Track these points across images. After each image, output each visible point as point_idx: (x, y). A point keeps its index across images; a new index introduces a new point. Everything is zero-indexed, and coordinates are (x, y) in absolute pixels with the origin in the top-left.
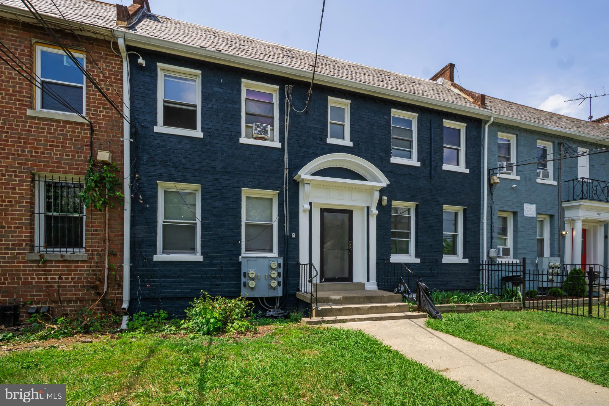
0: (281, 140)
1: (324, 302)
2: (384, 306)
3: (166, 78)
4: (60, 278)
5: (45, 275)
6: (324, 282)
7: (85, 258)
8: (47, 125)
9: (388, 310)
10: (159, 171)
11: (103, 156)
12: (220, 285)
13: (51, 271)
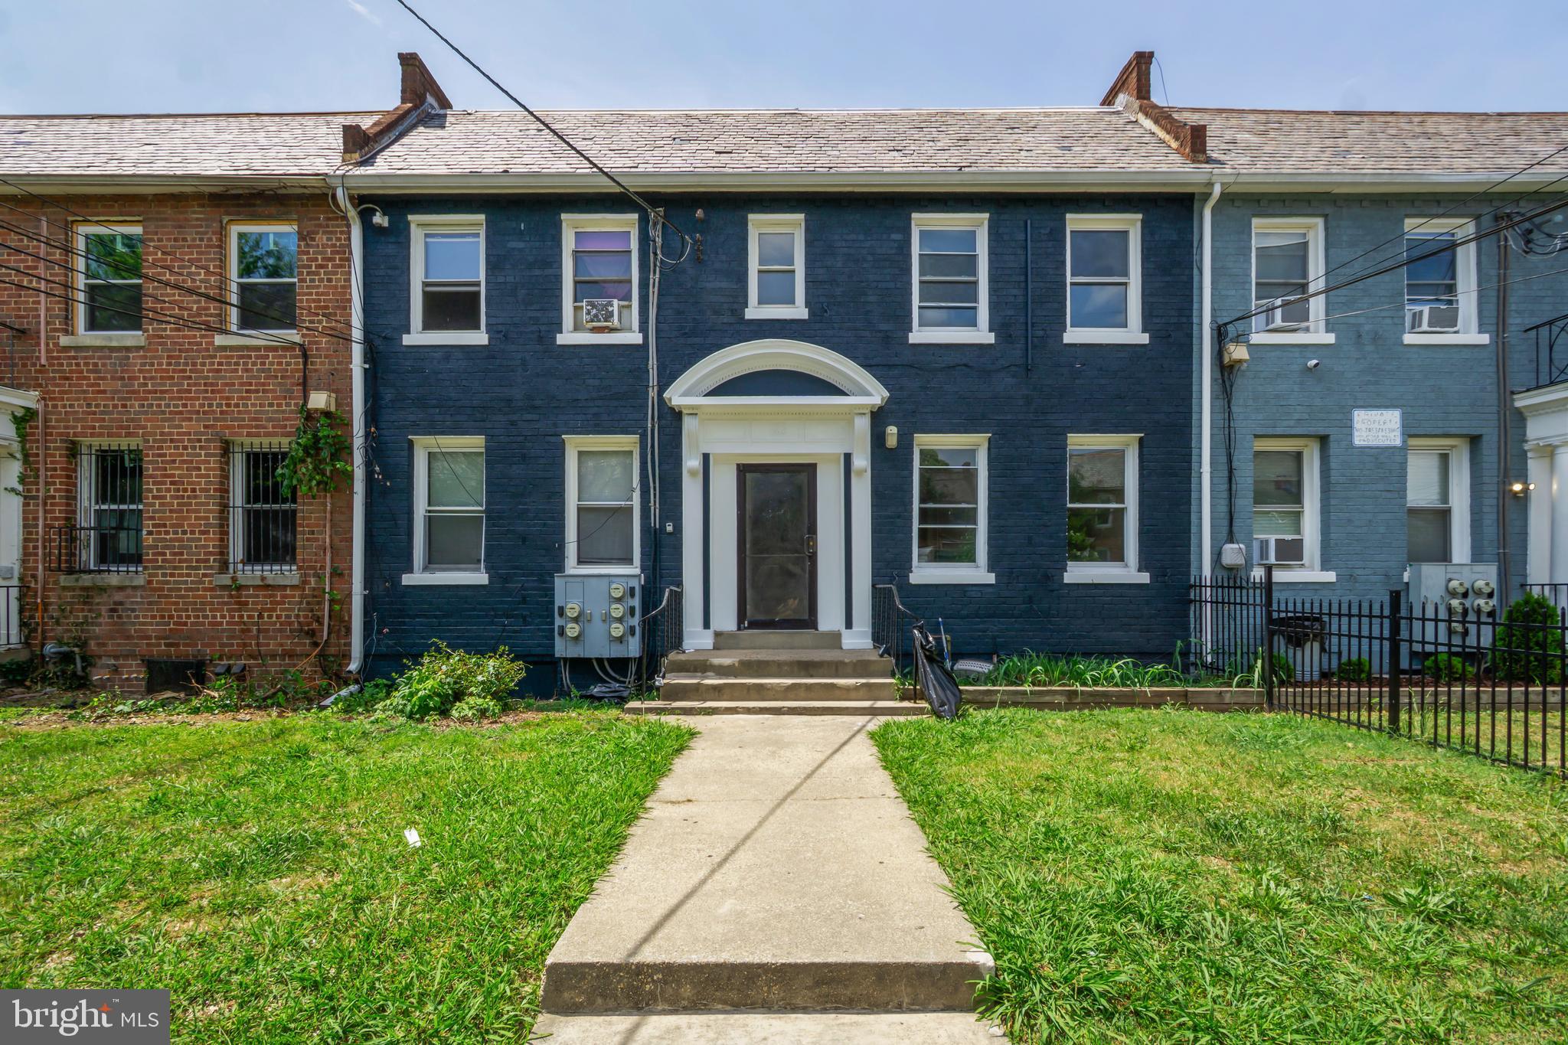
0: (643, 328)
1: (695, 671)
2: (826, 684)
3: (428, 240)
4: (260, 616)
5: (239, 610)
6: (745, 628)
7: (296, 581)
8: (242, 357)
9: (837, 693)
10: (412, 417)
11: (319, 400)
12: (520, 631)
13: (247, 603)
